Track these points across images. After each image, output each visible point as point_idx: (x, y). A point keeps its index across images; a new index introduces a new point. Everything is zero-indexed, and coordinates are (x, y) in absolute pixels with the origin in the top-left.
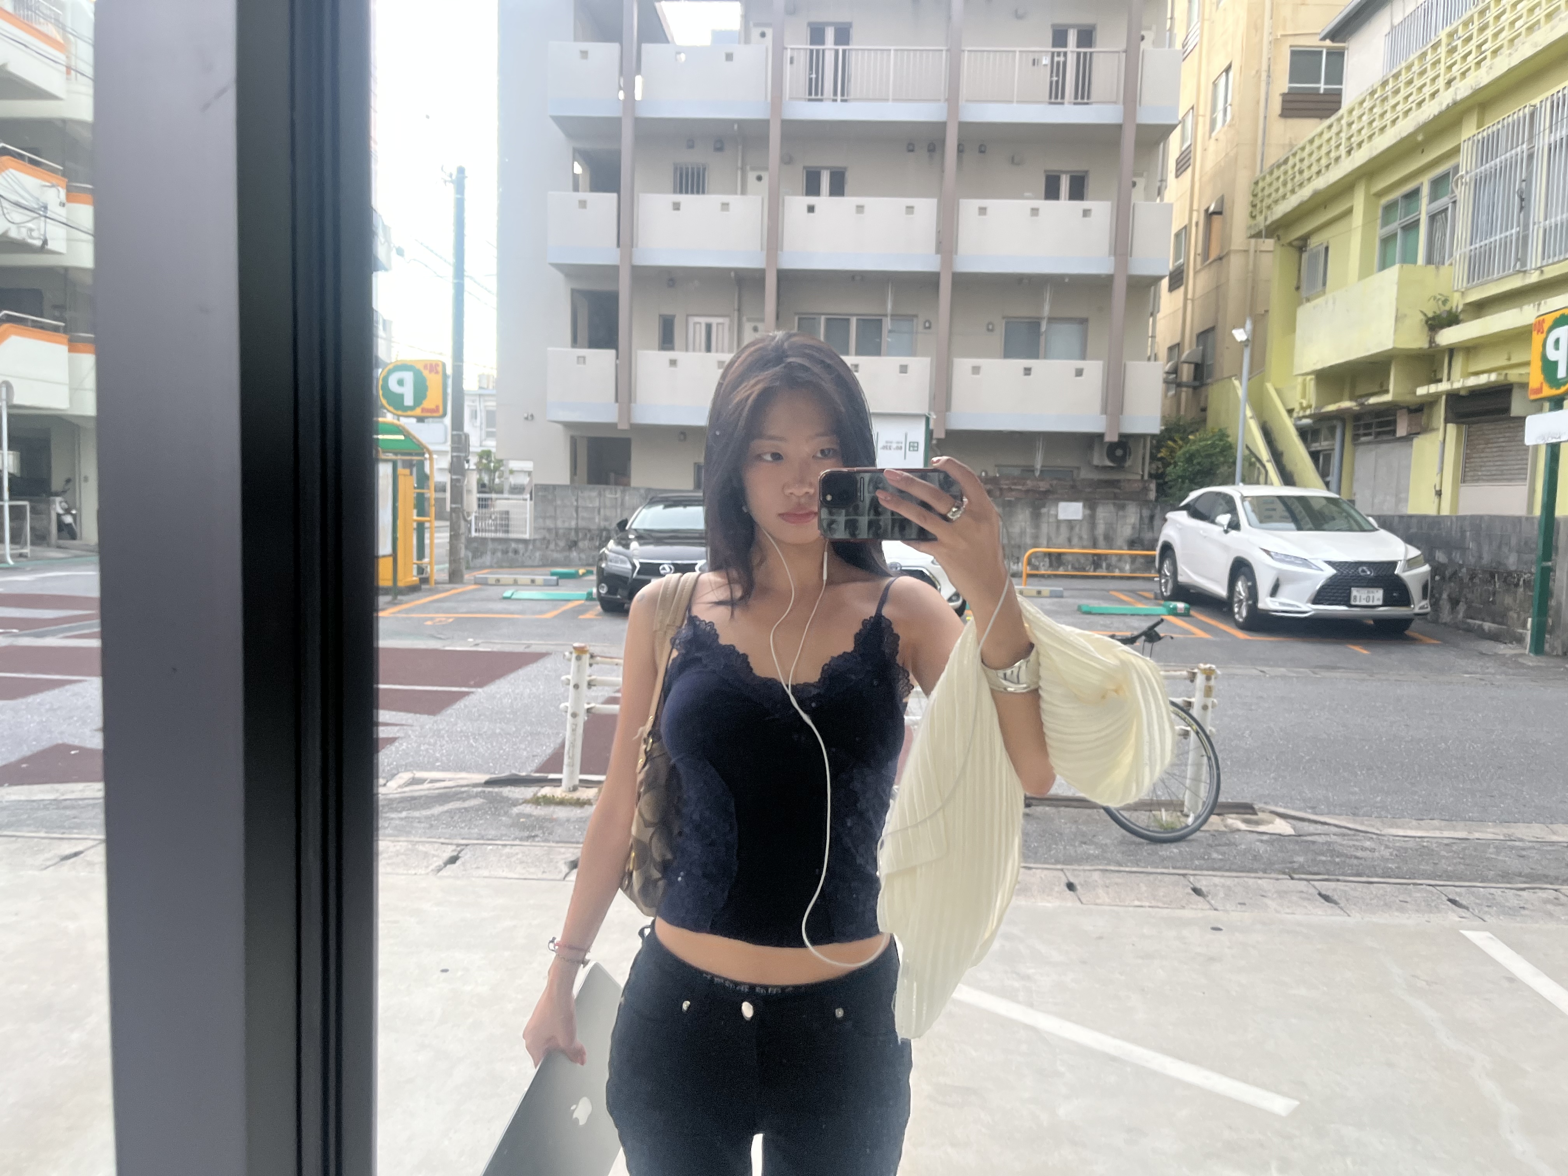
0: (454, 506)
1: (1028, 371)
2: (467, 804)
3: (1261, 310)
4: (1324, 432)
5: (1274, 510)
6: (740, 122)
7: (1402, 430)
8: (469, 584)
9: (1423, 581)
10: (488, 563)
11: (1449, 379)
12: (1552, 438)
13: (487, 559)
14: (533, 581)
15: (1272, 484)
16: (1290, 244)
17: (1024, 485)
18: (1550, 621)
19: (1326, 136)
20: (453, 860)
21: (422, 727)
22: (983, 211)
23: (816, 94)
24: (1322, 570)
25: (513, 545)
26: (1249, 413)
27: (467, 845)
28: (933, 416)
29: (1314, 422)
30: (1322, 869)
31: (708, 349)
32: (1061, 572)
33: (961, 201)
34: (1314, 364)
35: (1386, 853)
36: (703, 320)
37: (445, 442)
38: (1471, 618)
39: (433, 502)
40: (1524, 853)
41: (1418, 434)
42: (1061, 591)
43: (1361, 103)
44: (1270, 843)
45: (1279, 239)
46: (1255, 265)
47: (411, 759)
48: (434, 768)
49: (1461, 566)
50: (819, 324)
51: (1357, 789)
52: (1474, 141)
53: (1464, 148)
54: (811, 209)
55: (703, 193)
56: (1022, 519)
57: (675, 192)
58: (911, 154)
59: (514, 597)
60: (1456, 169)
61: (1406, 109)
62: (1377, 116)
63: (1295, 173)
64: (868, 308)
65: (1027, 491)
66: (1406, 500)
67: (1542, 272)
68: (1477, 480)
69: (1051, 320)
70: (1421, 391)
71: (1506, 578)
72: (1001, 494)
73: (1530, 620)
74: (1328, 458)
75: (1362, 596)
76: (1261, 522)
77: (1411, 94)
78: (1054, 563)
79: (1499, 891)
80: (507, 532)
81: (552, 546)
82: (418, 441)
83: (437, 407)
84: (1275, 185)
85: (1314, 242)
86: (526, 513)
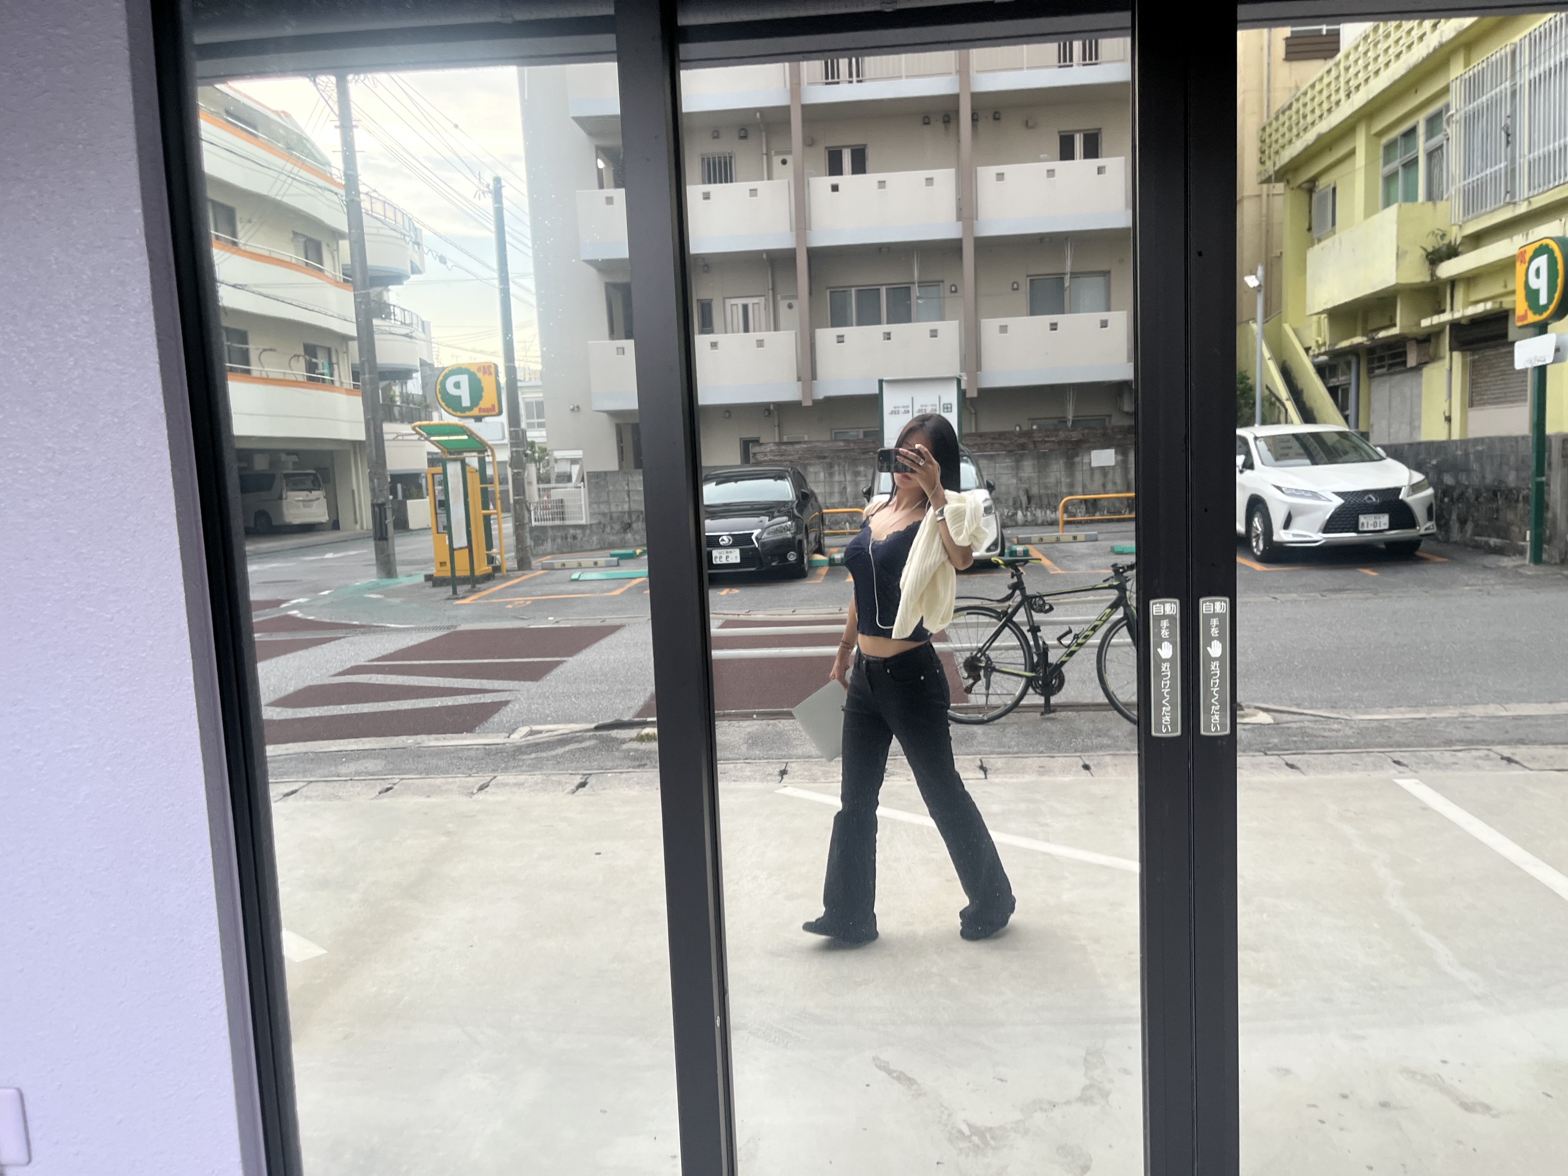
0: (517, 498)
1: (1054, 327)
2: (583, 745)
3: (1277, 253)
4: (1342, 366)
5: (1290, 448)
6: (761, 110)
7: (1412, 361)
8: (537, 569)
9: (1427, 505)
10: (549, 550)
11: (1452, 309)
12: (1539, 361)
13: (548, 546)
14: (596, 563)
15: (1292, 423)
16: (1300, 187)
17: (1057, 436)
18: (1548, 532)
19: (1326, 81)
20: (583, 785)
21: (528, 691)
22: (1000, 176)
23: (833, 77)
24: (1330, 501)
25: (572, 531)
26: (1267, 354)
27: (590, 774)
28: (964, 378)
29: (1330, 359)
30: (1292, 746)
31: (746, 329)
32: (1097, 517)
33: (979, 169)
34: (1325, 303)
35: (1349, 732)
36: (740, 302)
37: (504, 438)
38: (1479, 535)
39: (498, 496)
40: (1471, 725)
41: (1426, 363)
42: (1096, 535)
43: (1356, 48)
44: (1252, 730)
45: (1288, 182)
46: (1268, 209)
47: (525, 717)
48: (546, 722)
49: (1467, 487)
50: (851, 295)
51: (1339, 688)
52: (1461, 81)
53: (1453, 87)
54: (835, 188)
55: (731, 181)
56: (1057, 471)
57: (704, 183)
58: (926, 127)
59: (581, 578)
60: (1447, 107)
61: (1397, 52)
62: (1371, 60)
63: (1299, 118)
64: (897, 278)
65: (1060, 443)
66: (1419, 427)
67: (1530, 203)
68: (1484, 403)
69: (1074, 275)
70: (1425, 323)
71: (1507, 495)
72: (1035, 447)
73: (1528, 533)
74: (1346, 392)
75: (1367, 522)
76: (1277, 459)
77: (1400, 38)
78: (1091, 510)
79: (1438, 753)
80: (563, 519)
81: (608, 530)
82: (480, 439)
83: (493, 406)
84: (1281, 130)
85: (1323, 183)
86: (581, 500)
